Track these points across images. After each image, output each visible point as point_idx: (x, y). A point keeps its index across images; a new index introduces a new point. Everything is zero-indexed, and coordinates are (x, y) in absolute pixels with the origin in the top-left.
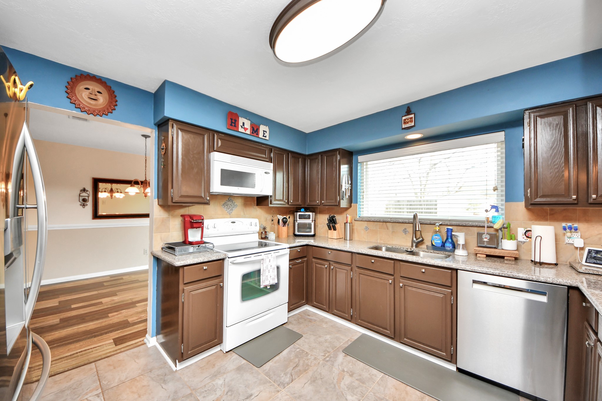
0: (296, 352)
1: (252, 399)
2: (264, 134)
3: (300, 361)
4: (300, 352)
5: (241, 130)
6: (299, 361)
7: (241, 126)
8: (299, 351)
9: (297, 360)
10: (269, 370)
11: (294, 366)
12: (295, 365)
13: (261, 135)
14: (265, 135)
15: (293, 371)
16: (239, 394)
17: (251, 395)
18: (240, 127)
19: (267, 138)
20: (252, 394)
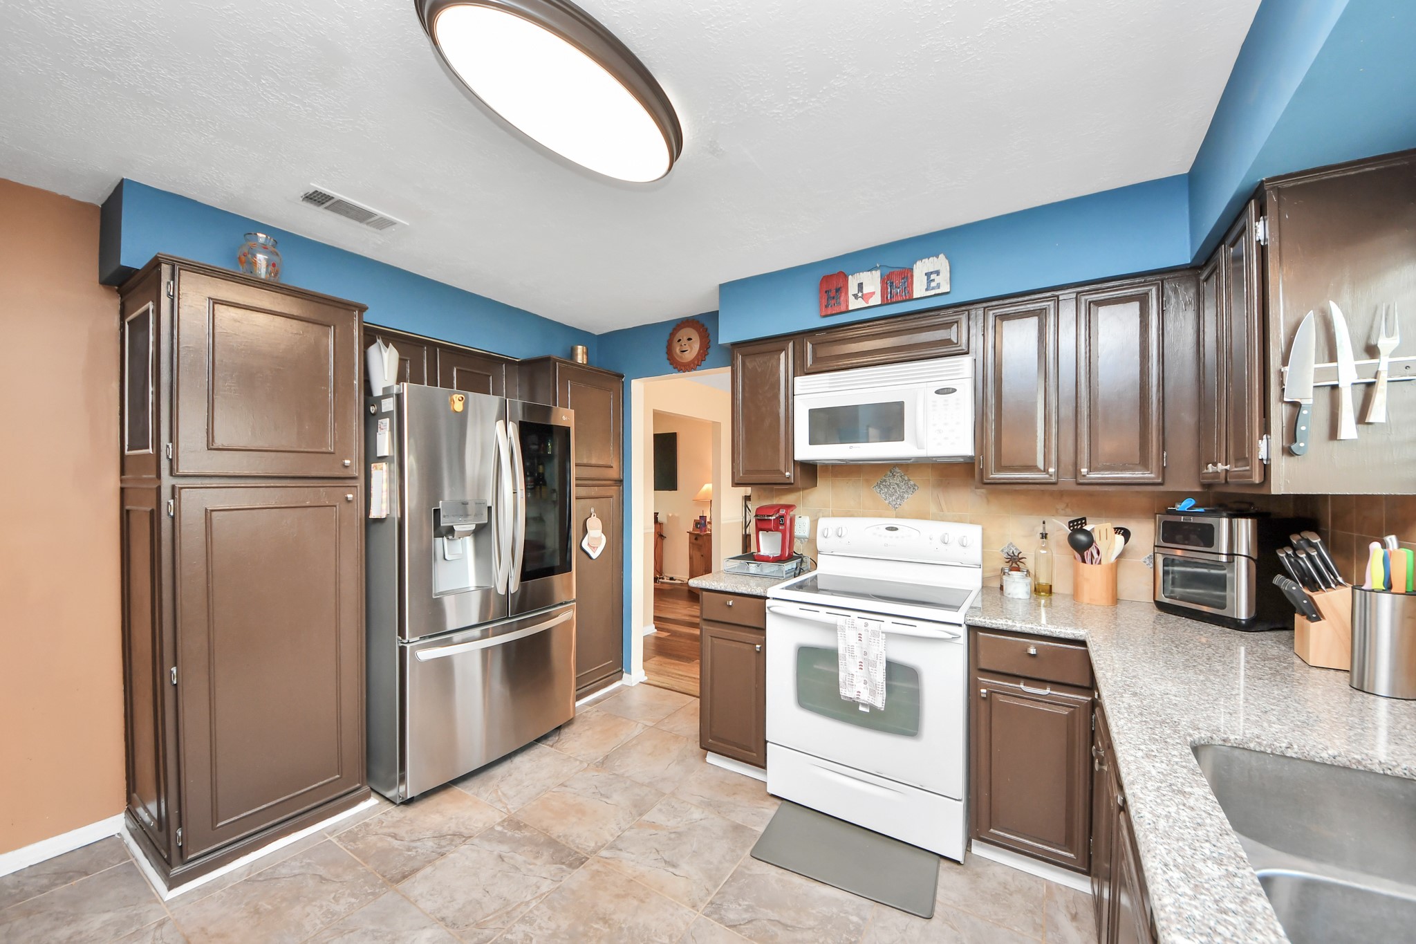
0: (842, 915)
1: (666, 870)
2: (929, 281)
3: (810, 932)
4: (851, 926)
5: (854, 304)
6: (809, 929)
7: (854, 295)
8: (852, 923)
9: (811, 923)
10: (750, 875)
11: (783, 921)
12: (789, 922)
13: (919, 290)
14: (933, 284)
15: (765, 922)
16: (674, 849)
17: (674, 866)
18: (851, 298)
19: (945, 288)
20: (678, 865)
